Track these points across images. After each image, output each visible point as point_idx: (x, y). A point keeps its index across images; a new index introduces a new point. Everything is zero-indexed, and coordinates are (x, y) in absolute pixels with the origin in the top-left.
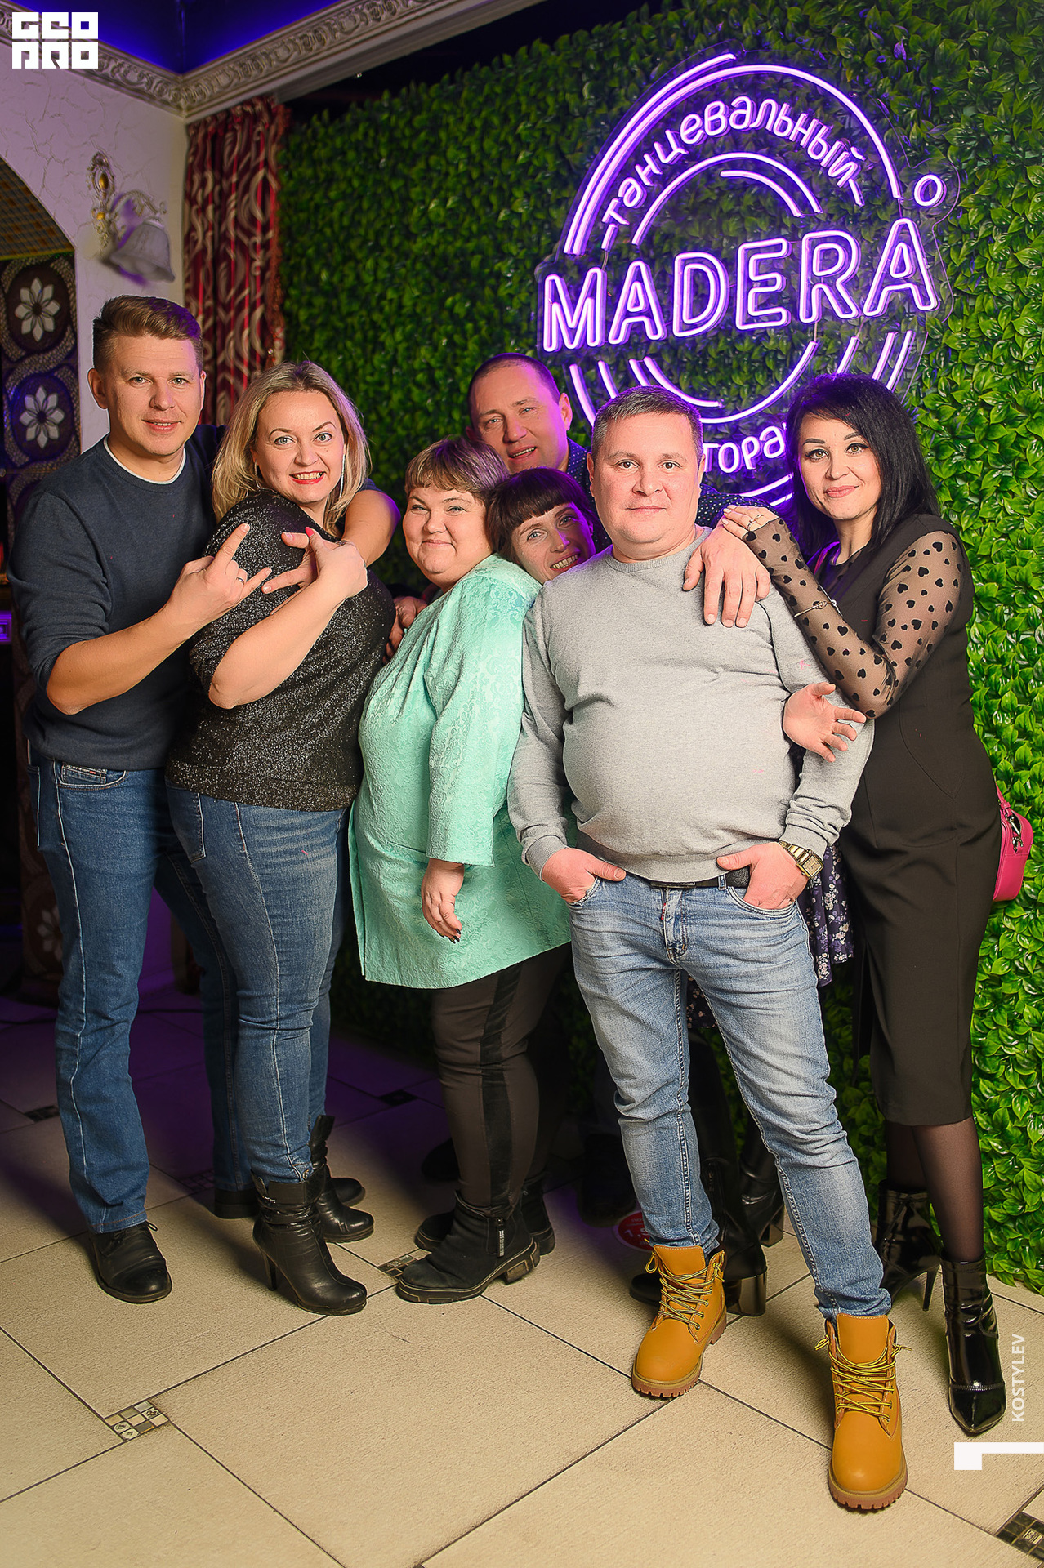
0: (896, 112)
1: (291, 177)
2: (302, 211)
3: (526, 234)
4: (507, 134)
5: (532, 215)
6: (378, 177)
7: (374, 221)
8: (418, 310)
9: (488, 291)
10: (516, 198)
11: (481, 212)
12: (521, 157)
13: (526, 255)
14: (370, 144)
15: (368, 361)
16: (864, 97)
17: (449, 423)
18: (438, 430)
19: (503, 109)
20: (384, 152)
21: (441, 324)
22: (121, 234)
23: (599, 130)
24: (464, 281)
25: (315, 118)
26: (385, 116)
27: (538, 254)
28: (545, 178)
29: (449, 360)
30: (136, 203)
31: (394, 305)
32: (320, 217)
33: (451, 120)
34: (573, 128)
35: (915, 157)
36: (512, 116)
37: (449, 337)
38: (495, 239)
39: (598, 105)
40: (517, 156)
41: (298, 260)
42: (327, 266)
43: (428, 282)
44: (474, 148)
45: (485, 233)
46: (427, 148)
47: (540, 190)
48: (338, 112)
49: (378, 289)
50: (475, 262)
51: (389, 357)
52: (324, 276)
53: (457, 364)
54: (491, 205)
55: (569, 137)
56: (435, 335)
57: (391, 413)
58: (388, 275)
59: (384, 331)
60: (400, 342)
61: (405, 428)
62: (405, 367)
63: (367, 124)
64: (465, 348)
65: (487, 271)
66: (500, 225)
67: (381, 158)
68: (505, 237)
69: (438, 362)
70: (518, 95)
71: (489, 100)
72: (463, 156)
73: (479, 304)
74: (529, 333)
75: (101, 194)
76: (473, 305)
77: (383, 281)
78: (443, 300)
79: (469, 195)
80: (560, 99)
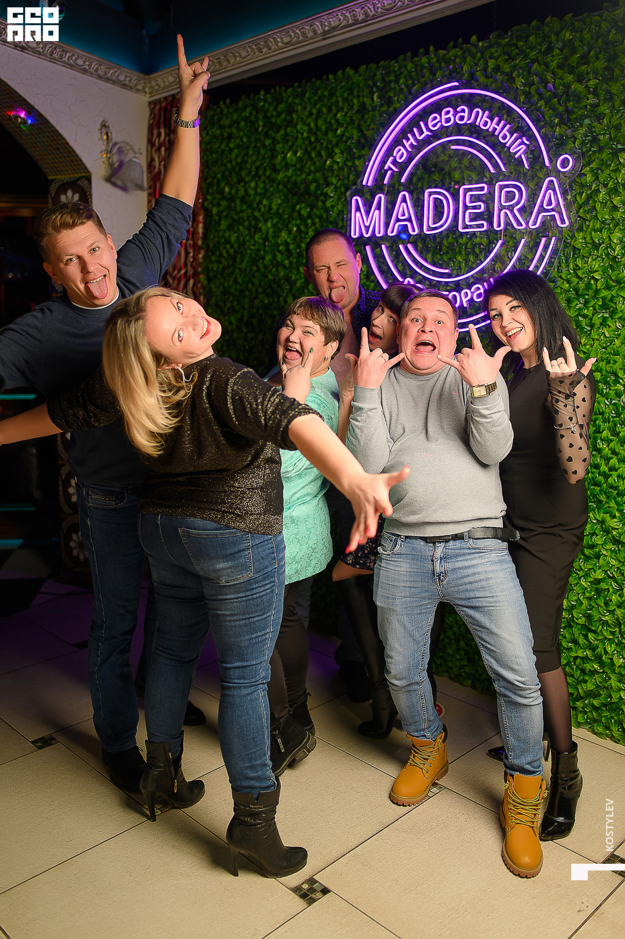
0: (548, 119)
1: (207, 134)
2: (214, 153)
3: (341, 173)
4: (331, 118)
5: (345, 163)
6: (257, 137)
7: (256, 161)
8: (280, 211)
9: (320, 203)
10: (336, 154)
11: (316, 160)
12: (339, 131)
13: (342, 185)
14: (253, 119)
15: (252, 237)
16: (530, 110)
17: (298, 273)
18: (291, 277)
19: (329, 104)
20: (261, 123)
21: (293, 219)
22: (116, 165)
23: (382, 119)
24: (307, 197)
25: (221, 102)
26: (262, 104)
27: (348, 184)
28: (352, 143)
29: (298, 240)
30: (124, 149)
31: (267, 208)
32: (224, 157)
33: (299, 108)
34: (368, 117)
35: (558, 144)
36: (334, 109)
37: (298, 226)
38: (324, 174)
39: (382, 105)
40: (337, 130)
41: (212, 180)
42: (228, 184)
43: (286, 196)
44: (312, 125)
45: (318, 171)
46: (285, 123)
47: (349, 149)
48: (235, 100)
49: (258, 199)
50: (313, 187)
51: (264, 236)
52: (227, 189)
53: (302, 242)
54: (321, 156)
55: (366, 122)
56: (290, 225)
57: (265, 267)
58: (263, 191)
59: (261, 222)
60: (270, 228)
61: (272, 275)
62: (273, 242)
63: (251, 107)
64: (307, 233)
65: (319, 192)
66: (326, 167)
67: (259, 126)
68: (330, 174)
69: (291, 240)
70: (337, 97)
71: (320, 99)
72: (306, 128)
73: (315, 210)
74: (343, 227)
75: (105, 143)
76: (311, 210)
77: (261, 194)
78: (294, 208)
79: (309, 149)
80: (361, 101)
